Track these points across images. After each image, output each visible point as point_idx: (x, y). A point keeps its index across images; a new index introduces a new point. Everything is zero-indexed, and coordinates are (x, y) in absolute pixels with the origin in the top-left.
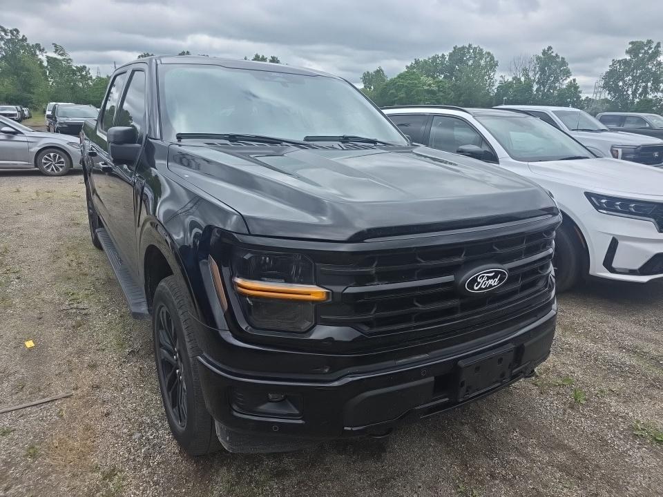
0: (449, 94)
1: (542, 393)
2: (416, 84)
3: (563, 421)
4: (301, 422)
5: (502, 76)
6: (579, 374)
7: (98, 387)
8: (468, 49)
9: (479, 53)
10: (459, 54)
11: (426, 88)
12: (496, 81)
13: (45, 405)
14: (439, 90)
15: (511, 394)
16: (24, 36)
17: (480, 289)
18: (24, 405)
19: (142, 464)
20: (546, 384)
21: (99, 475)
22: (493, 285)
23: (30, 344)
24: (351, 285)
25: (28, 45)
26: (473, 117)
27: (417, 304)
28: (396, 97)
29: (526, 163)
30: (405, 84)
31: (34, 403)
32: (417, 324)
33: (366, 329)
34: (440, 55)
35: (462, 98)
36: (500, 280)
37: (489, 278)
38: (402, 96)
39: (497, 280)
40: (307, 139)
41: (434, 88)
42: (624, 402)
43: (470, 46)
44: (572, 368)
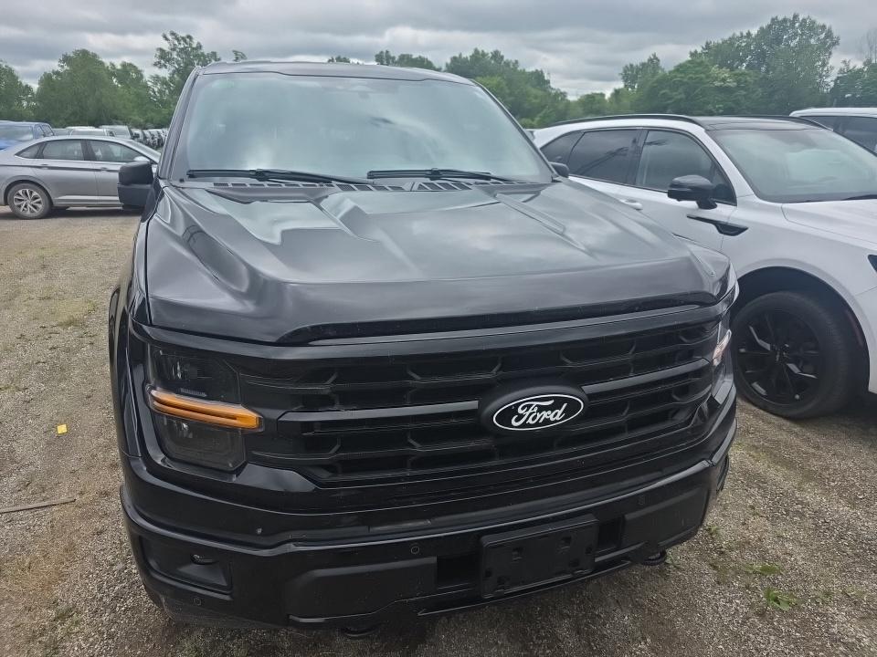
0: (754, 92)
1: (719, 583)
2: (701, 79)
3: (736, 636)
4: (227, 598)
5: (844, 62)
6: (799, 557)
7: (106, 494)
8: (793, 23)
9: (810, 27)
10: (777, 31)
11: (717, 84)
12: (832, 68)
13: (40, 511)
14: (738, 87)
15: (667, 578)
16: (199, 43)
17: (524, 425)
18: (19, 507)
19: (106, 607)
20: (733, 569)
21: (52, 613)
22: (552, 419)
23: (62, 429)
24: (295, 409)
25: (203, 54)
26: (707, 131)
27: (412, 442)
28: (670, 99)
29: (779, 205)
30: (685, 80)
31: (31, 506)
32: (416, 473)
33: (324, 475)
34: (745, 34)
35: (776, 97)
36: (567, 413)
37: (541, 409)
38: (679, 97)
39: (560, 412)
40: (372, 175)
41: (731, 83)
42: (863, 618)
43: (795, 17)
44: (789, 546)
